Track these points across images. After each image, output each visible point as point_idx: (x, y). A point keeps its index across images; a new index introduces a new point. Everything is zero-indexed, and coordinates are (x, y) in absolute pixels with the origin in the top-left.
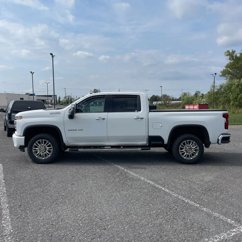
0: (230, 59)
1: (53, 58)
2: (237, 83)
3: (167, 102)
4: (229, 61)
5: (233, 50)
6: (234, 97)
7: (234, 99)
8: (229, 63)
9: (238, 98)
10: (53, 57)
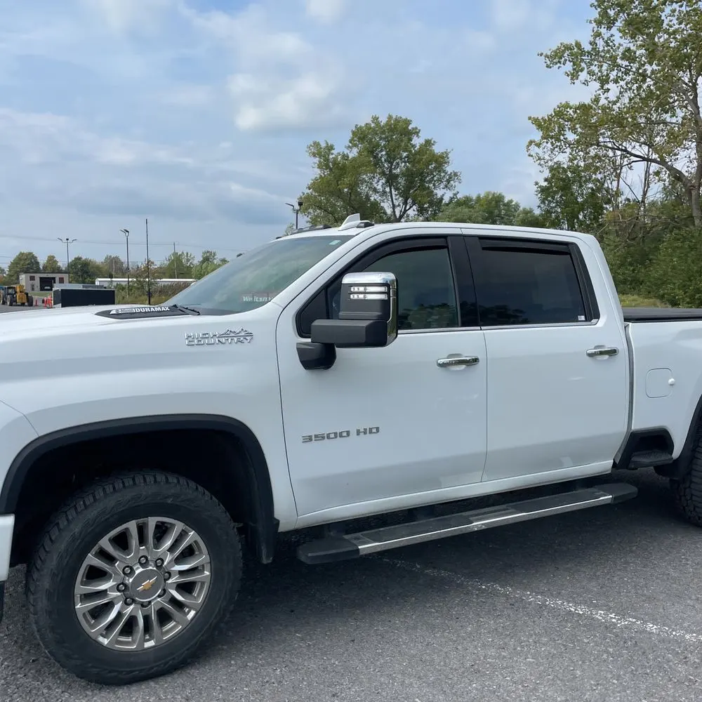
0: (320, 167)
3: (147, 280)
4: (318, 171)
8: (318, 176)
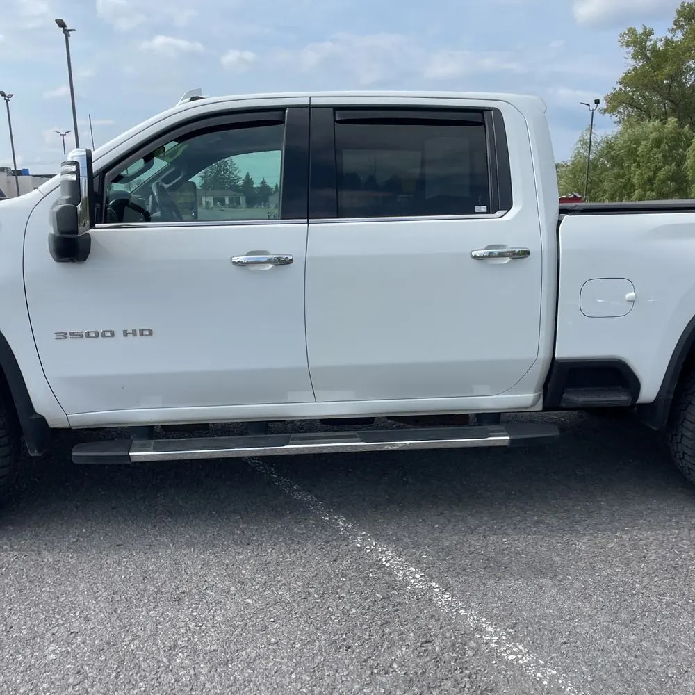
0: (634, 57)
1: (67, 36)
2: (654, 134)
4: (632, 62)
5: (645, 28)
6: (646, 177)
7: (645, 183)
8: (631, 68)
9: (657, 178)
10: (66, 33)
